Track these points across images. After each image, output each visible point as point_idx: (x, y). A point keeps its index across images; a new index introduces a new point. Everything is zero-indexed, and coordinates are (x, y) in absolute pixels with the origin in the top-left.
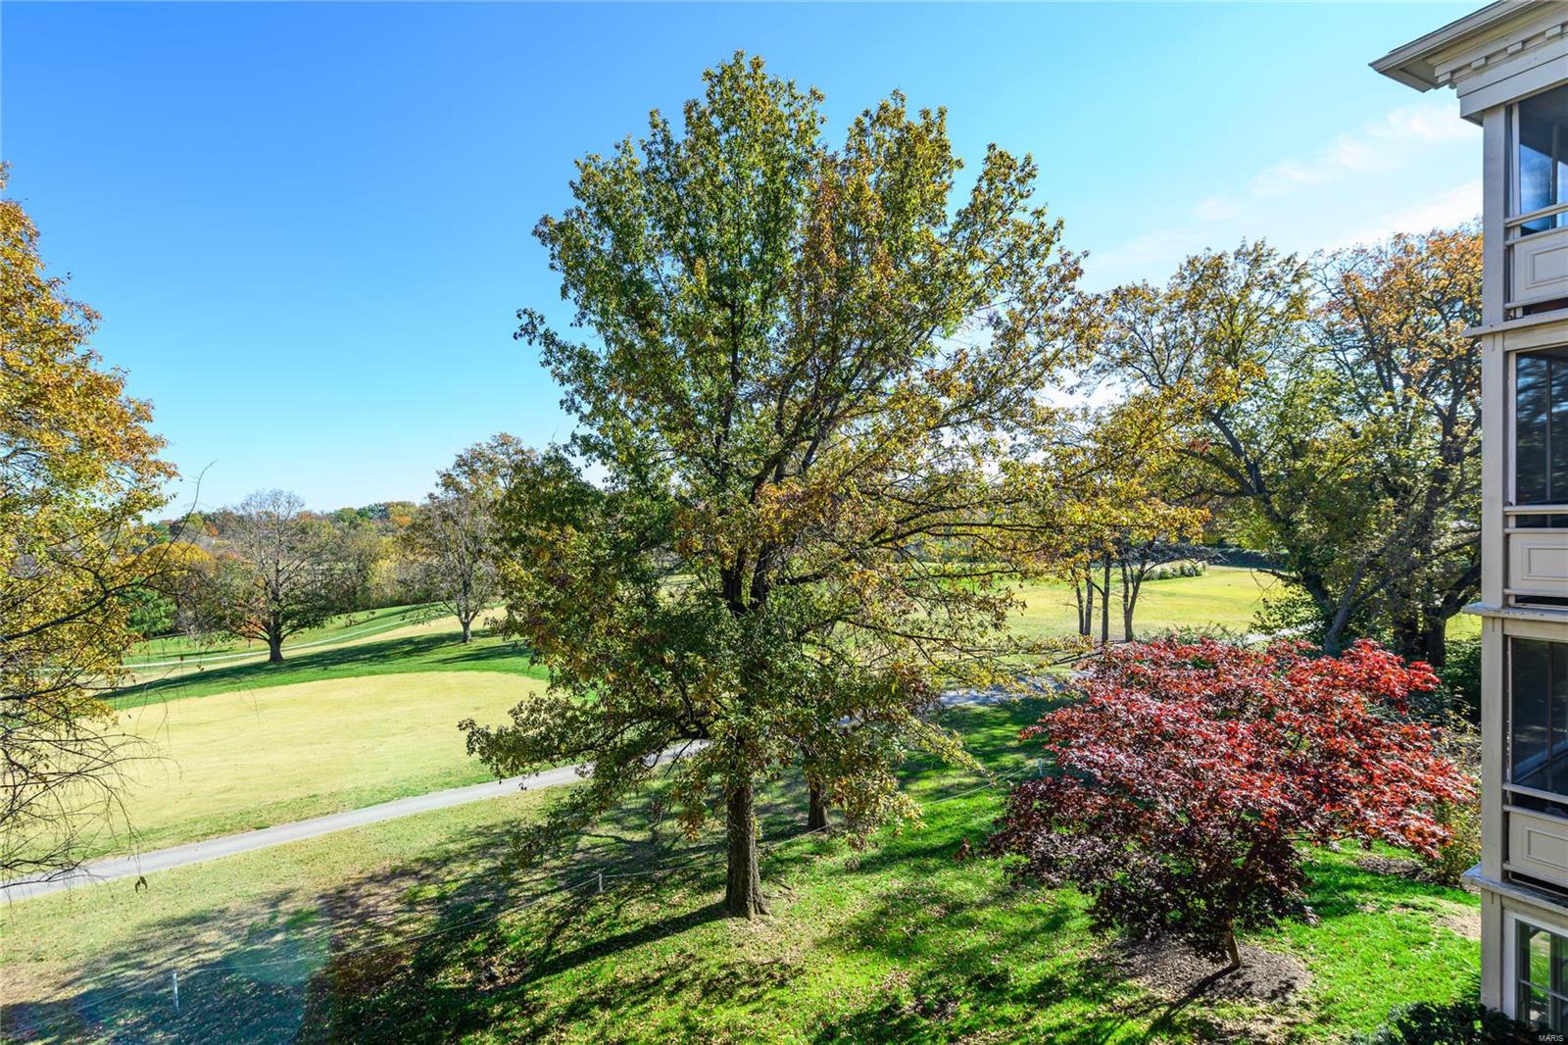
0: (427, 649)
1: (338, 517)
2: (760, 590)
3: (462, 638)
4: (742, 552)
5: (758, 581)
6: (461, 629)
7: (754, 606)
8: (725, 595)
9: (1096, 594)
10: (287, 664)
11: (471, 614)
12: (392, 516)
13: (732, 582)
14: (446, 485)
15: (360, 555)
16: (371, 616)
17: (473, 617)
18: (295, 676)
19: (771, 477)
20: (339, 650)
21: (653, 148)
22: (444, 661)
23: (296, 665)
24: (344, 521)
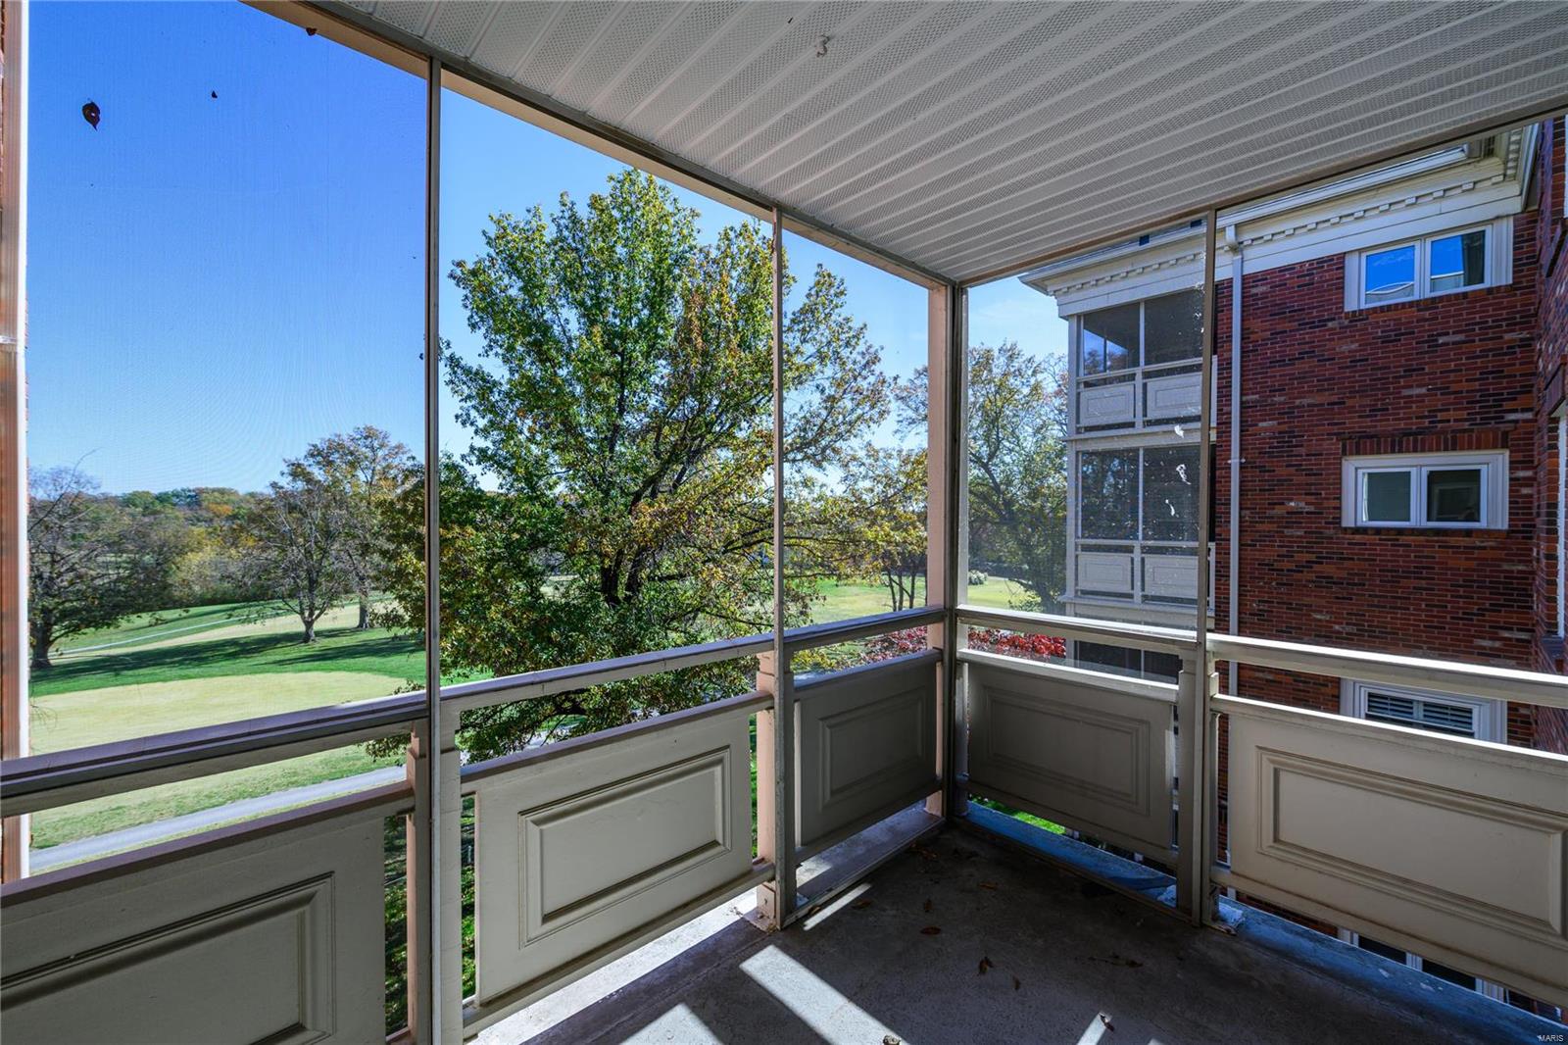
0: (257, 651)
1: (129, 501)
2: (634, 585)
3: (304, 638)
4: (620, 553)
5: (633, 577)
6: (302, 628)
7: (628, 599)
8: (603, 590)
9: (906, 597)
10: (57, 671)
11: (317, 612)
12: (205, 504)
13: (609, 579)
14: (295, 475)
15: (162, 547)
16: (184, 614)
17: (319, 616)
18: (72, 683)
19: (648, 492)
20: (133, 654)
21: (562, 222)
22: (280, 662)
23: (71, 672)
24: (135, 505)
